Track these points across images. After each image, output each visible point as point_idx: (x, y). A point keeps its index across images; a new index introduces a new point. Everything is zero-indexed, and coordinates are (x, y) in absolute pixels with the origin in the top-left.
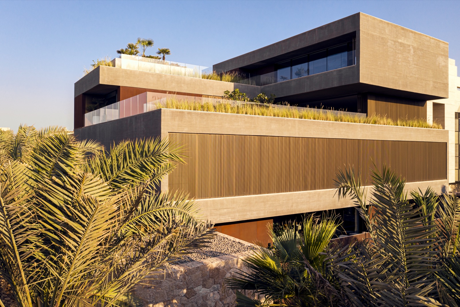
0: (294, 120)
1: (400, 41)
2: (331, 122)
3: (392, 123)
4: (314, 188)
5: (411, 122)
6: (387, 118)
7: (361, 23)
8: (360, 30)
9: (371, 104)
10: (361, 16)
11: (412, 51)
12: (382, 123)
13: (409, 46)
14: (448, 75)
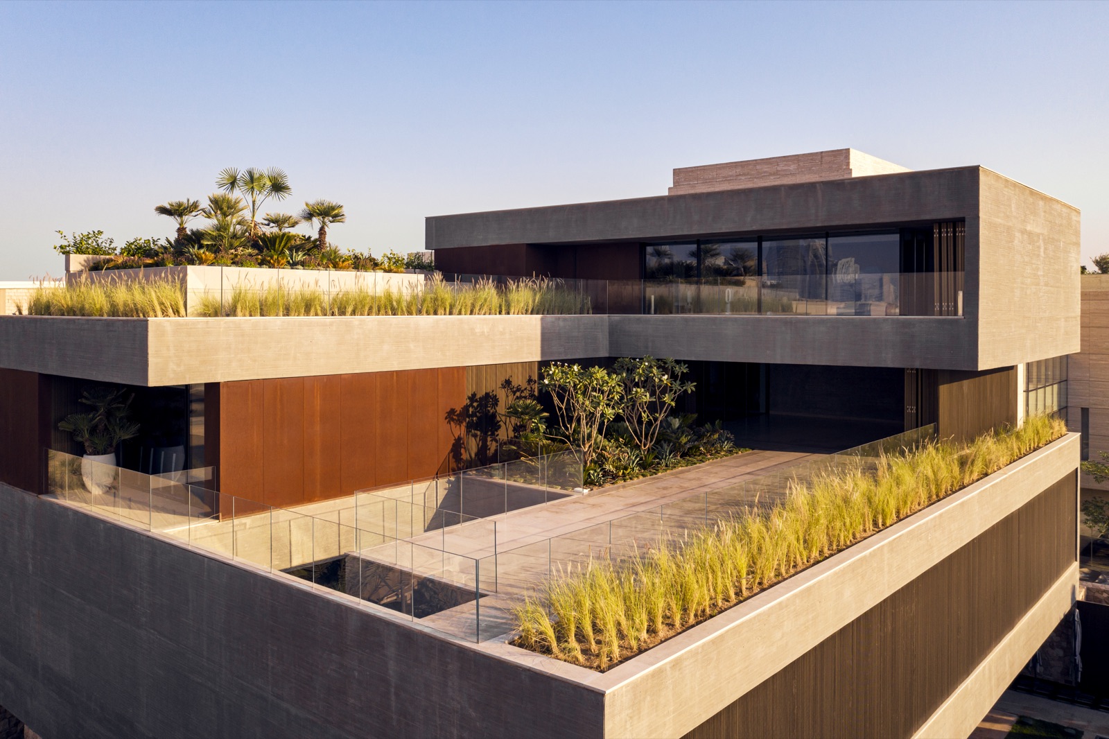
1: (1028, 227)
7: (981, 199)
8: (978, 217)
10: (981, 177)
11: (1042, 251)
13: (1038, 236)
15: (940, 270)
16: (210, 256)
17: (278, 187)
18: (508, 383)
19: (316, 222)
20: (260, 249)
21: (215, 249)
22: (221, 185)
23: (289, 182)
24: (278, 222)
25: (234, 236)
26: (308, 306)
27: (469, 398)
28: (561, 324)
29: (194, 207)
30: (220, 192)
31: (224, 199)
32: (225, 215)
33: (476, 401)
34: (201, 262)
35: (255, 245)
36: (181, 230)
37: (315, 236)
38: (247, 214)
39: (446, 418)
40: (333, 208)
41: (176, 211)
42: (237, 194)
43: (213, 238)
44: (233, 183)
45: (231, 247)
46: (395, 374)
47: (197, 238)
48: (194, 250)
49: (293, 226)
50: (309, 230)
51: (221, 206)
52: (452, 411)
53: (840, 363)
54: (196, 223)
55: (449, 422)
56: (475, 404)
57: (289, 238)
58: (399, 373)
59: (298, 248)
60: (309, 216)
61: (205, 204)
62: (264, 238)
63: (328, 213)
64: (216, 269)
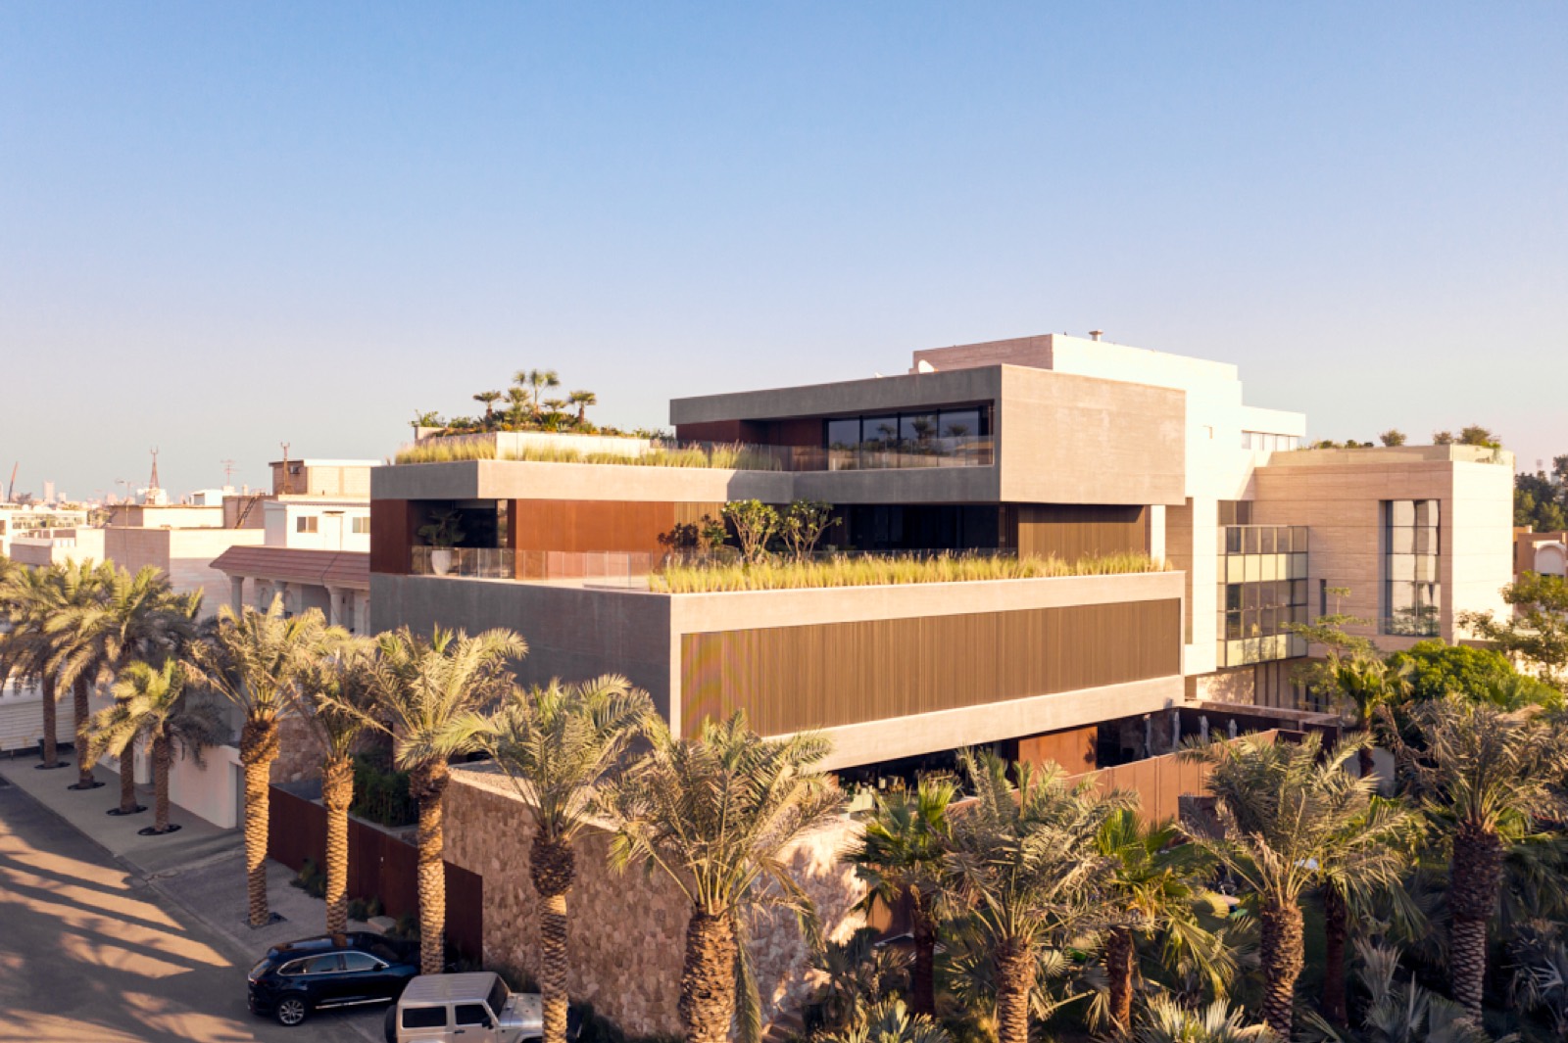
0: (880, 590)
1: (1081, 405)
2: (947, 583)
3: (1065, 568)
4: (914, 709)
5: (1106, 562)
6: (1056, 558)
7: (1003, 386)
8: (1001, 398)
9: (1026, 530)
10: (1005, 372)
11: (1106, 422)
12: (1044, 571)
13: (1100, 411)
14: (1183, 458)
16: (509, 426)
17: (552, 382)
18: (707, 517)
19: (577, 404)
20: (540, 423)
21: (512, 422)
22: (515, 381)
23: (559, 378)
24: (553, 404)
25: (523, 414)
26: (569, 457)
27: (676, 527)
28: (751, 477)
29: (497, 395)
30: (515, 386)
31: (518, 391)
32: (518, 401)
33: (682, 529)
34: (504, 429)
35: (537, 421)
36: (489, 411)
37: (577, 415)
38: (531, 400)
40: (589, 395)
41: (486, 398)
42: (526, 387)
43: (511, 416)
44: (522, 379)
45: (522, 421)
47: (501, 416)
48: (499, 424)
49: (562, 407)
50: (572, 410)
51: (516, 395)
52: (663, 535)
54: (499, 406)
56: (681, 531)
57: (559, 416)
58: (627, 503)
59: (564, 422)
60: (572, 401)
61: (505, 394)
62: (543, 416)
63: (585, 398)
64: (513, 434)
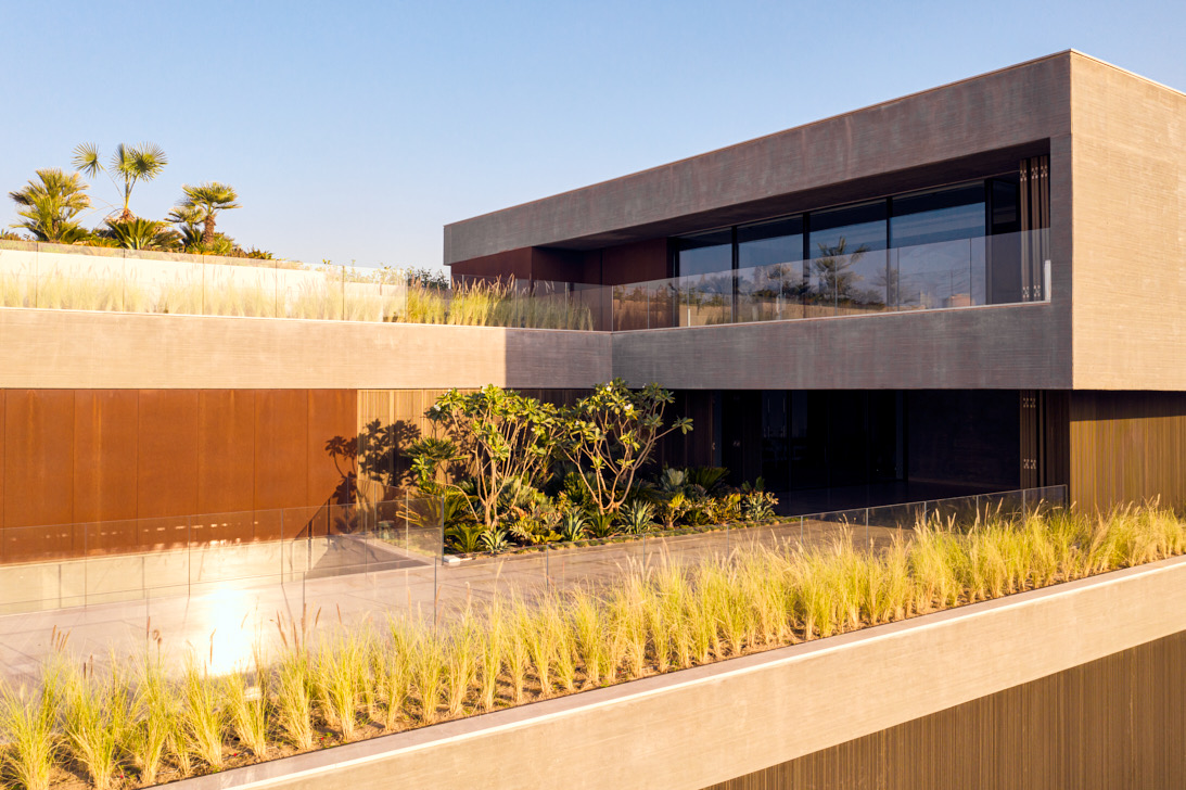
7: (1074, 104)
10: (1077, 71)
15: (1030, 228)
27: (369, 427)
33: (381, 431)
39: (327, 449)
44: (94, 163)
46: (232, 393)
52: (338, 440)
53: (876, 386)
55: (333, 454)
56: (380, 435)
58: (239, 394)
